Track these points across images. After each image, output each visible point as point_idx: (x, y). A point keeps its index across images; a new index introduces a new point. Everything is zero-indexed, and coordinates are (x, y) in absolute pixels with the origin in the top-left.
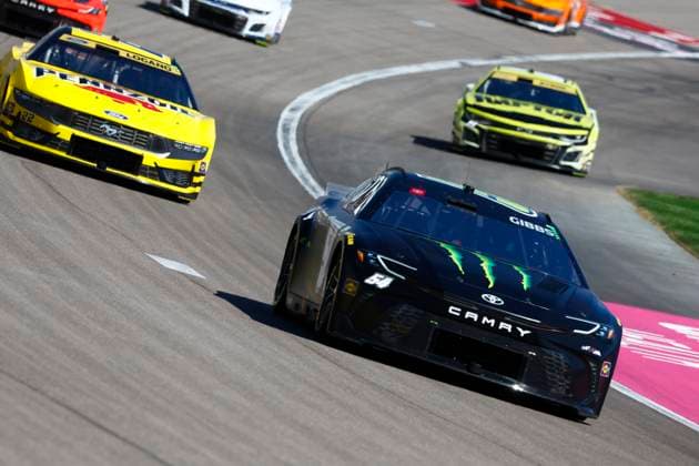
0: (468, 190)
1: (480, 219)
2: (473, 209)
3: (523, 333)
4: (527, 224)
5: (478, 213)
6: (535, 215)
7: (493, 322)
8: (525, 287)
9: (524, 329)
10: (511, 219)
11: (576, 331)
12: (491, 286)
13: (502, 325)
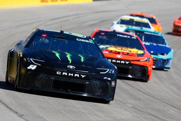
0: (62, 32)
1: (67, 41)
2: (64, 38)
3: (83, 76)
4: (83, 40)
5: (66, 39)
6: (85, 37)
7: (72, 74)
8: (82, 61)
9: (83, 75)
10: (77, 39)
11: (101, 73)
12: (70, 62)
13: (76, 75)
